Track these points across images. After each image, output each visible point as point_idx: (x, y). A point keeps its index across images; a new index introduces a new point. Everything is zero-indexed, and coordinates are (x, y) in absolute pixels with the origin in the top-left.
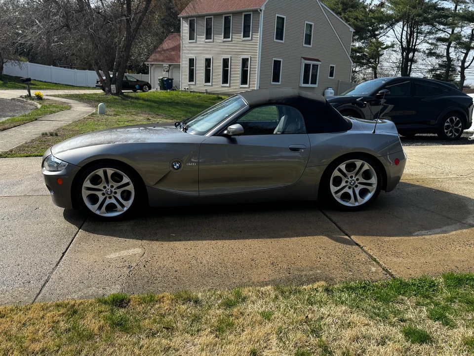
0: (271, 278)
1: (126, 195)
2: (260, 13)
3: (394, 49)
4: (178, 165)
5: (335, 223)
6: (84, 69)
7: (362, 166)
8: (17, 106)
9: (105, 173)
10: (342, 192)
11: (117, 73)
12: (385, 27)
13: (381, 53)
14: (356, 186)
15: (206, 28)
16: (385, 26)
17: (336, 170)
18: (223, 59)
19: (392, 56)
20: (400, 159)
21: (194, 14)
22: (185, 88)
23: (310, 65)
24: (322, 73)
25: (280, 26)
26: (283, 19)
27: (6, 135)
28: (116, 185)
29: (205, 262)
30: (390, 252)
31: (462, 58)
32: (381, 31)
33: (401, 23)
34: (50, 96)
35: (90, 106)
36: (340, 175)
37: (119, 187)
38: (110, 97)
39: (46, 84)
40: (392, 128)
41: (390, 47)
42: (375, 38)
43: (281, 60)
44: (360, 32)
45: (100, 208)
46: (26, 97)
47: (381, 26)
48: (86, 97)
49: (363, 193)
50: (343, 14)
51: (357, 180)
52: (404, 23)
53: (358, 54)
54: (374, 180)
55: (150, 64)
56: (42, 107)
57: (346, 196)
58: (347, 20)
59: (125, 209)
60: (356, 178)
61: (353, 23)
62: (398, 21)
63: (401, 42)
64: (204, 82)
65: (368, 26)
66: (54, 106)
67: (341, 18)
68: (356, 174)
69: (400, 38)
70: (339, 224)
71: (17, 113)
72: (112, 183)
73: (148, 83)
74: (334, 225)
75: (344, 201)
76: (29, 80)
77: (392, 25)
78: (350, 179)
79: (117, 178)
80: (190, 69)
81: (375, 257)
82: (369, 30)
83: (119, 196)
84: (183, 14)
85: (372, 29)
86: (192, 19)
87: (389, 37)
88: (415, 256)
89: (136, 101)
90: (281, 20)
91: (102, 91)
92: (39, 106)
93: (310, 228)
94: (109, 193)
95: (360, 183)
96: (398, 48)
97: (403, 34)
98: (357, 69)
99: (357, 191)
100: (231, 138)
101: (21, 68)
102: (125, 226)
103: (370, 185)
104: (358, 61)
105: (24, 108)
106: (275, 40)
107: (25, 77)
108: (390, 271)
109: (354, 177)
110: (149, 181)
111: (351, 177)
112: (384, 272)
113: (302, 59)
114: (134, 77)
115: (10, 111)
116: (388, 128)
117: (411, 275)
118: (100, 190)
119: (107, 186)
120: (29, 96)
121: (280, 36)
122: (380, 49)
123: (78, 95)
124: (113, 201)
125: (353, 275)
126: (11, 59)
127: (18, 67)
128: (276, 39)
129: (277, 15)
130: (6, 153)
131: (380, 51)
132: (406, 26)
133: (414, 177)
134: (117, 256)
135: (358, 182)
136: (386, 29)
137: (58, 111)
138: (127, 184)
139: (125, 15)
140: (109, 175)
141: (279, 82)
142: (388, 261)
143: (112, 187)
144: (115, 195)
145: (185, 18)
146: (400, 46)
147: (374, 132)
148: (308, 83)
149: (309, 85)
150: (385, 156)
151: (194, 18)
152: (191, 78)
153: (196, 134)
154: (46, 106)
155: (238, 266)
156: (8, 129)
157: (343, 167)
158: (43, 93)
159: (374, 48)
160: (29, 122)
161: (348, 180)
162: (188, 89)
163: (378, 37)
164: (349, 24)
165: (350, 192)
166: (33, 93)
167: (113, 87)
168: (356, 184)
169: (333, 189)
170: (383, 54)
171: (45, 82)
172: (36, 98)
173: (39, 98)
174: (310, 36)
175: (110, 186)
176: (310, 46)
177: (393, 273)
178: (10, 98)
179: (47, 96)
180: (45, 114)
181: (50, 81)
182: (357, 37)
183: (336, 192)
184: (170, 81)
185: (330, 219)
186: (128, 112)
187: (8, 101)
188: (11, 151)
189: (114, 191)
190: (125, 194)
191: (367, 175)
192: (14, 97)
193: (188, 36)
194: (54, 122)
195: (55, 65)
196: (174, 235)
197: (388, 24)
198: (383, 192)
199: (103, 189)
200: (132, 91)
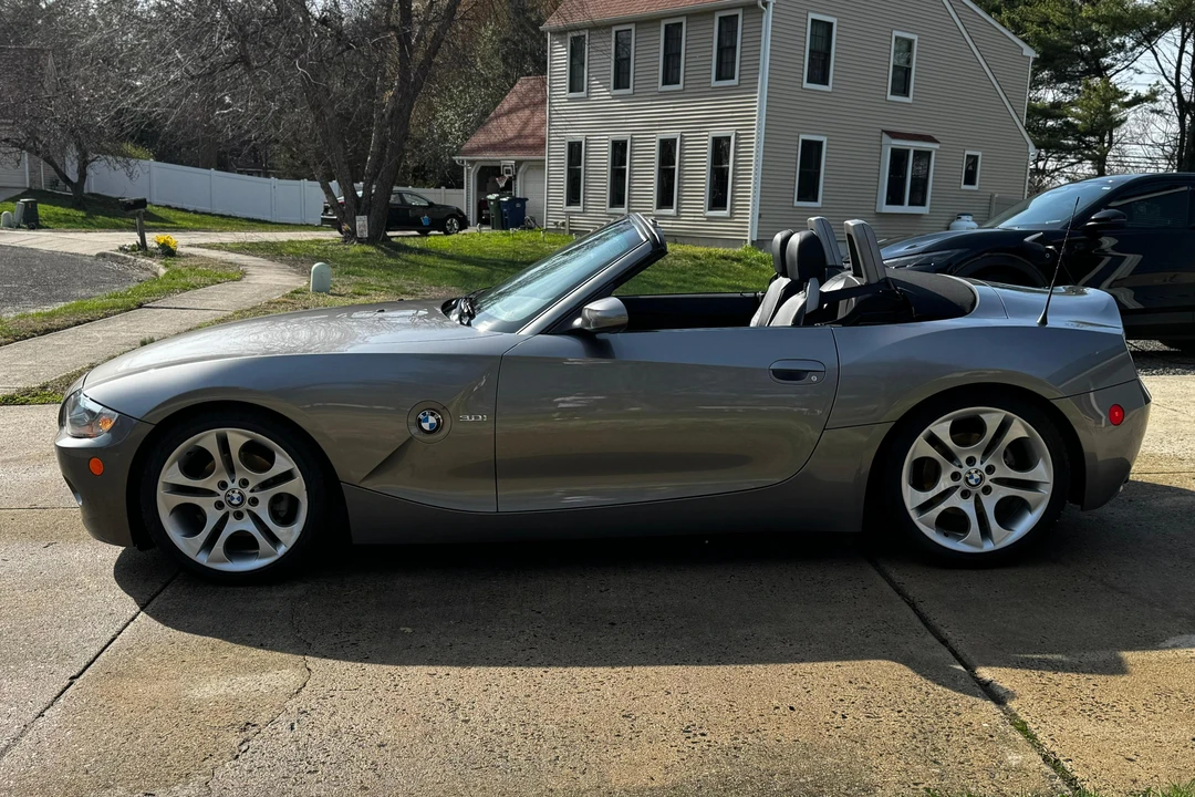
0: (671, 777)
1: (284, 510)
2: (762, 12)
3: (1157, 106)
4: (432, 420)
5: (912, 605)
6: (298, 178)
7: (1004, 427)
8: (106, 271)
9: (223, 443)
10: (942, 507)
11: (374, 186)
12: (1129, 45)
13: (1117, 117)
14: (987, 490)
15: (616, 60)
16: (1129, 43)
17: (921, 438)
18: (661, 141)
19: (1152, 126)
20: (1129, 408)
21: (578, 20)
22: (556, 223)
23: (908, 151)
24: (943, 174)
25: (821, 47)
26: (830, 25)
27: (46, 345)
28: (255, 478)
29: (477, 718)
30: (1077, 702)
32: (1118, 56)
33: (1177, 32)
34: (199, 246)
35: (297, 273)
36: (933, 453)
37: (264, 486)
38: (355, 248)
39: (197, 217)
40: (1104, 311)
41: (1146, 99)
42: (1101, 76)
43: (824, 139)
44: (1056, 61)
45: (209, 545)
46: (133, 249)
47: (1117, 41)
48: (291, 250)
49: (1009, 511)
50: (1005, 15)
51: (990, 469)
52: (1183, 31)
53: (1050, 123)
54: (1043, 472)
55: (468, 161)
56: (167, 273)
57: (953, 522)
58: (1018, 29)
59: (282, 550)
60: (985, 465)
61: (1037, 34)
62: (1166, 27)
63: (1178, 87)
64: (608, 204)
65: (1080, 43)
66: (201, 274)
67: (1002, 24)
68: (986, 453)
69: (1174, 75)
70: (923, 608)
71: (101, 290)
72: (243, 472)
73: (459, 211)
74: (910, 611)
75: (946, 535)
76: (142, 203)
77: (1149, 39)
78: (966, 468)
79: (256, 456)
80: (570, 171)
81: (1024, 718)
82: (1081, 56)
83: (262, 511)
84: (553, 22)
85: (1093, 51)
86: (575, 34)
87: (1140, 73)
88: (1159, 716)
89: (421, 258)
90: (822, 31)
91: (337, 233)
92: (162, 271)
93: (831, 619)
94: (235, 502)
95: (999, 481)
96: (1166, 102)
97: (1183, 62)
98: (1051, 165)
99: (989, 504)
100: (595, 340)
101: (130, 175)
102: (275, 600)
103: (1031, 485)
104: (1050, 143)
105: (122, 278)
106: (806, 85)
107: (131, 195)
108: (1068, 765)
109: (978, 462)
110: (350, 468)
111: (971, 461)
112: (1046, 768)
113: (884, 134)
114: (424, 195)
115: (85, 285)
116: (1093, 309)
117: (1135, 781)
118: (211, 493)
119: (228, 481)
120: (143, 246)
121: (819, 72)
122: (1114, 107)
123: (273, 244)
124: (247, 525)
125: (941, 777)
126: (107, 152)
127: (123, 172)
128: (808, 81)
129: (812, 16)
130: (28, 391)
131: (1116, 112)
132: (1191, 40)
133: (1185, 467)
134: (221, 691)
135: (992, 476)
136: (1132, 49)
137: (207, 285)
138: (288, 476)
139: (394, 28)
140: (235, 448)
141: (816, 200)
142: (1065, 733)
143: (244, 483)
144: (254, 509)
145: (560, 33)
146: (1175, 99)
147: (1044, 321)
148: (901, 203)
149: (906, 209)
150: (1080, 396)
151: (582, 33)
152: (574, 196)
153: (493, 330)
154: (179, 271)
155: (578, 735)
156: (59, 330)
157: (942, 428)
158: (179, 240)
159: (1096, 102)
160: (120, 312)
161: (958, 469)
162: (563, 224)
163: (1109, 72)
164: (1024, 40)
165: (968, 507)
166: (152, 239)
167: (362, 222)
168: (987, 482)
169: (912, 497)
170: (1123, 121)
171: (195, 212)
172: (160, 251)
173: (167, 252)
174: (908, 71)
175: (237, 481)
176: (909, 100)
177: (1075, 774)
178: (94, 253)
179: (190, 246)
180: (170, 291)
181: (208, 209)
182: (1045, 74)
183: (924, 508)
184: (518, 205)
185: (899, 591)
186: (392, 287)
187: (88, 261)
188: (44, 388)
189: (248, 495)
190: (283, 507)
191: (1021, 455)
192: (105, 251)
193: (568, 81)
194: (185, 314)
195: (223, 166)
196: (409, 630)
197: (1139, 35)
198: (1071, 508)
199: (219, 491)
200: (415, 233)
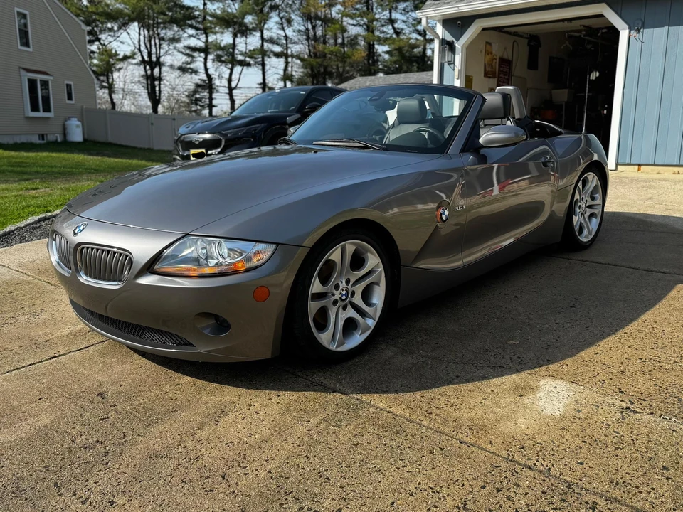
9: (343, 253)
10: (579, 223)
13: (118, 66)
16: (116, 27)
23: (36, 80)
24: (56, 94)
28: (355, 276)
31: (227, 76)
33: (136, 24)
36: (578, 197)
37: (359, 281)
41: (129, 57)
42: (101, 44)
47: (109, 26)
51: (586, 202)
52: (139, 24)
59: (372, 324)
62: (132, 20)
63: (141, 52)
69: (138, 46)
72: (349, 274)
77: (124, 25)
78: (582, 202)
83: (358, 300)
87: (123, 43)
94: (344, 297)
97: (141, 40)
113: (22, 70)
119: (340, 283)
122: (113, 61)
124: (351, 312)
131: (115, 64)
132: (142, 29)
135: (587, 205)
136: (117, 31)
140: (349, 257)
143: (348, 281)
146: (141, 58)
148: (39, 111)
149: (41, 114)
161: (580, 204)
163: (105, 42)
165: (583, 221)
168: (586, 208)
169: (574, 220)
174: (27, 33)
175: (344, 281)
176: (30, 50)
189: (351, 291)
197: (120, 23)
199: (335, 292)
